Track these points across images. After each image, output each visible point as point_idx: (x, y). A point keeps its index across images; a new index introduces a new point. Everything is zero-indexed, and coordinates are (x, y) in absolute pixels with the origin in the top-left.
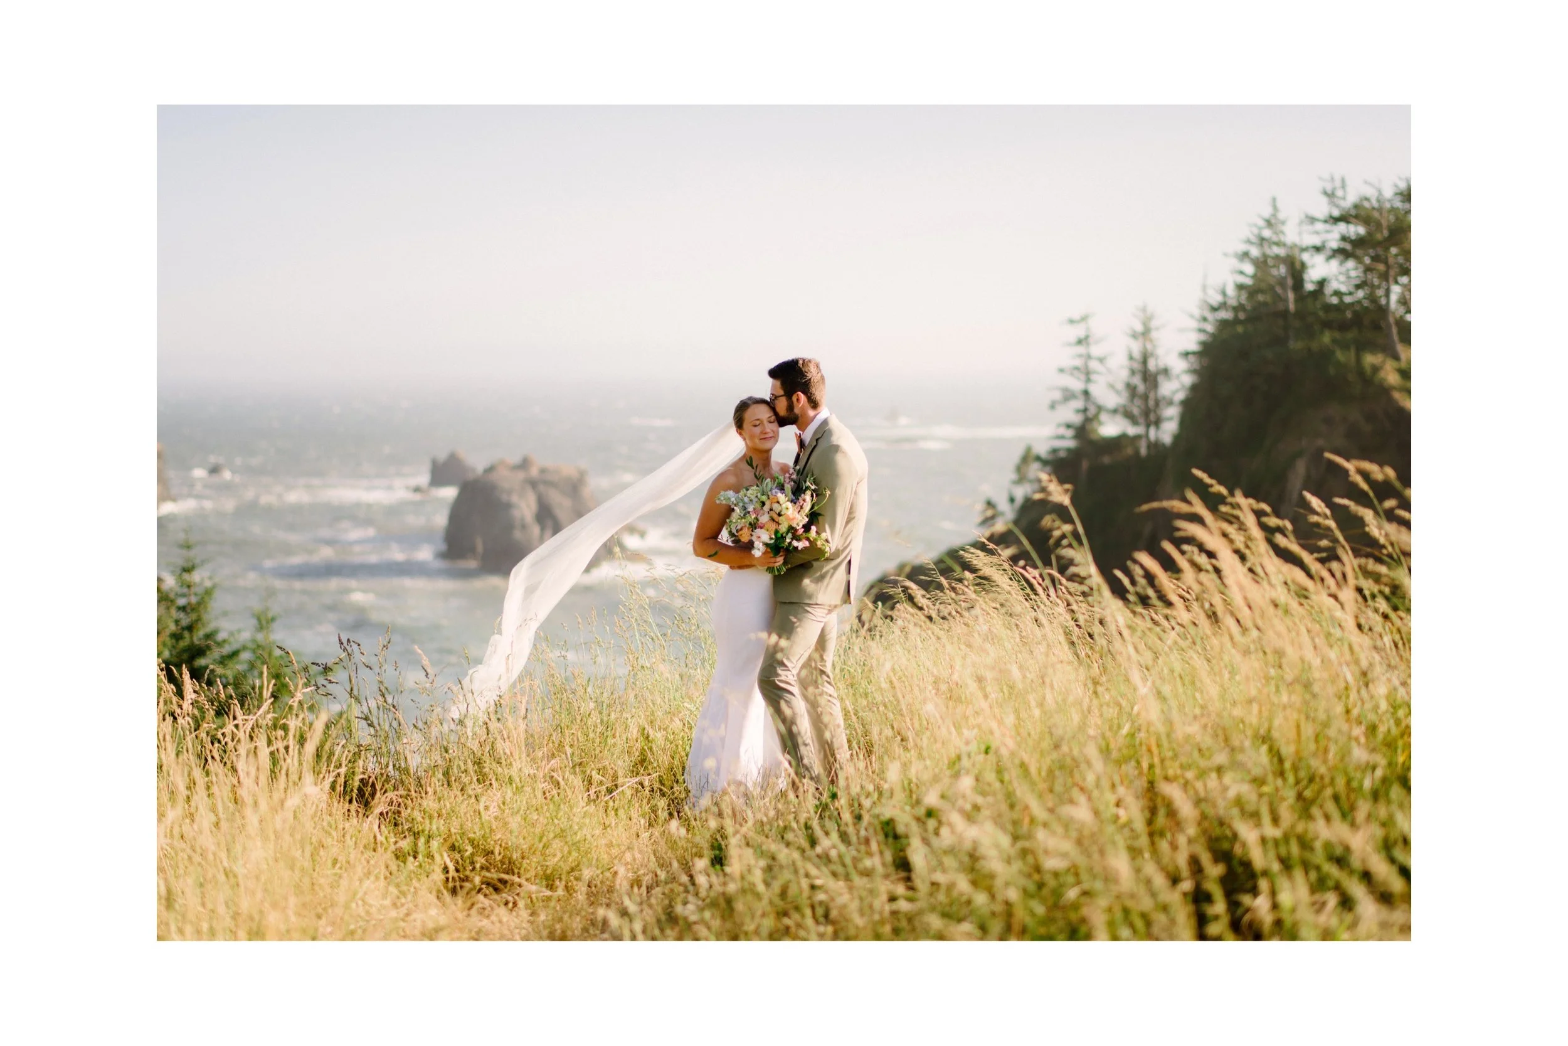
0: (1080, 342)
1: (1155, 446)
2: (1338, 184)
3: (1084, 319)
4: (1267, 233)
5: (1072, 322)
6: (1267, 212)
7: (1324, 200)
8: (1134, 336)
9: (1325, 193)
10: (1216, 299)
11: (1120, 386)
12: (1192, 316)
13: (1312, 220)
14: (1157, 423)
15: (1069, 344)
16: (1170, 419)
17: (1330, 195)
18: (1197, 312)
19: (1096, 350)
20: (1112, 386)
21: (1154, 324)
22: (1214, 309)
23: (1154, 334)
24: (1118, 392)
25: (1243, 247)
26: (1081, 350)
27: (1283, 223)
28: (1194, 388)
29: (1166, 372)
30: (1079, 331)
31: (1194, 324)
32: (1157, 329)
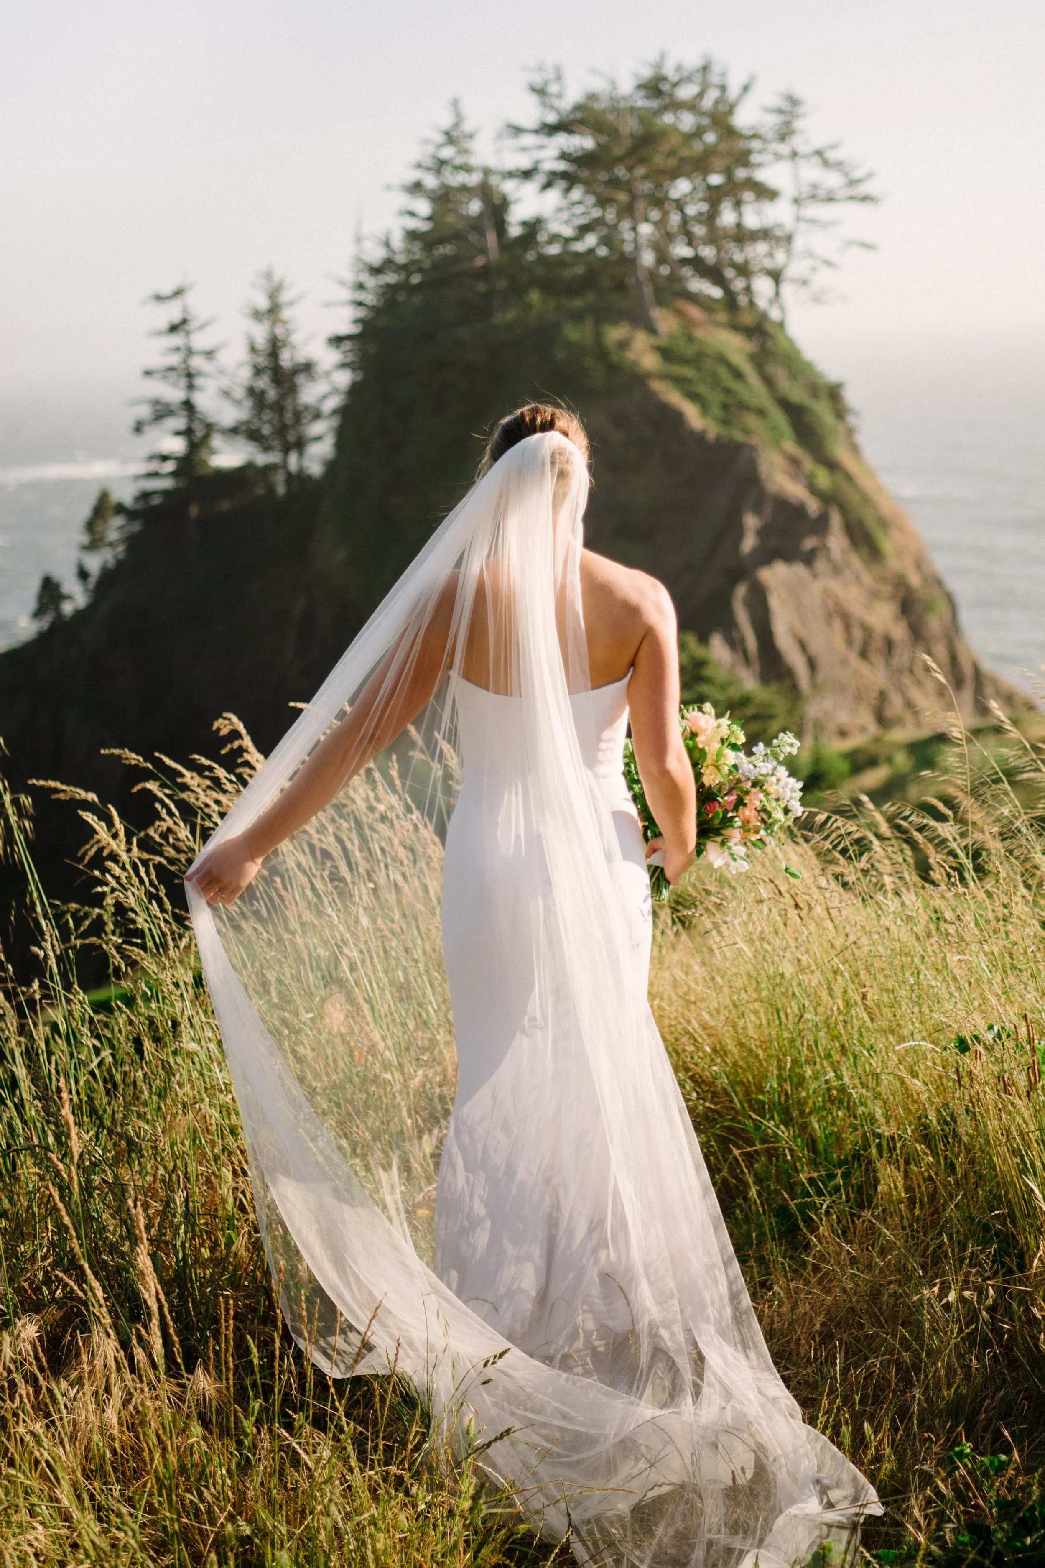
0: (174, 329)
1: (299, 480)
2: (551, 75)
3: (178, 293)
4: (447, 153)
5: (159, 298)
6: (446, 121)
7: (533, 100)
8: (257, 315)
9: (533, 89)
10: (377, 255)
11: (239, 393)
12: (342, 283)
13: (517, 131)
14: (300, 445)
15: (159, 333)
16: (318, 438)
17: (541, 92)
18: (349, 276)
19: (199, 341)
20: (226, 394)
21: (285, 297)
22: (376, 271)
23: (286, 314)
24: (238, 403)
25: (413, 176)
26: (177, 340)
27: (471, 136)
28: (354, 390)
29: (307, 368)
30: (172, 312)
31: (347, 294)
32: (291, 303)
